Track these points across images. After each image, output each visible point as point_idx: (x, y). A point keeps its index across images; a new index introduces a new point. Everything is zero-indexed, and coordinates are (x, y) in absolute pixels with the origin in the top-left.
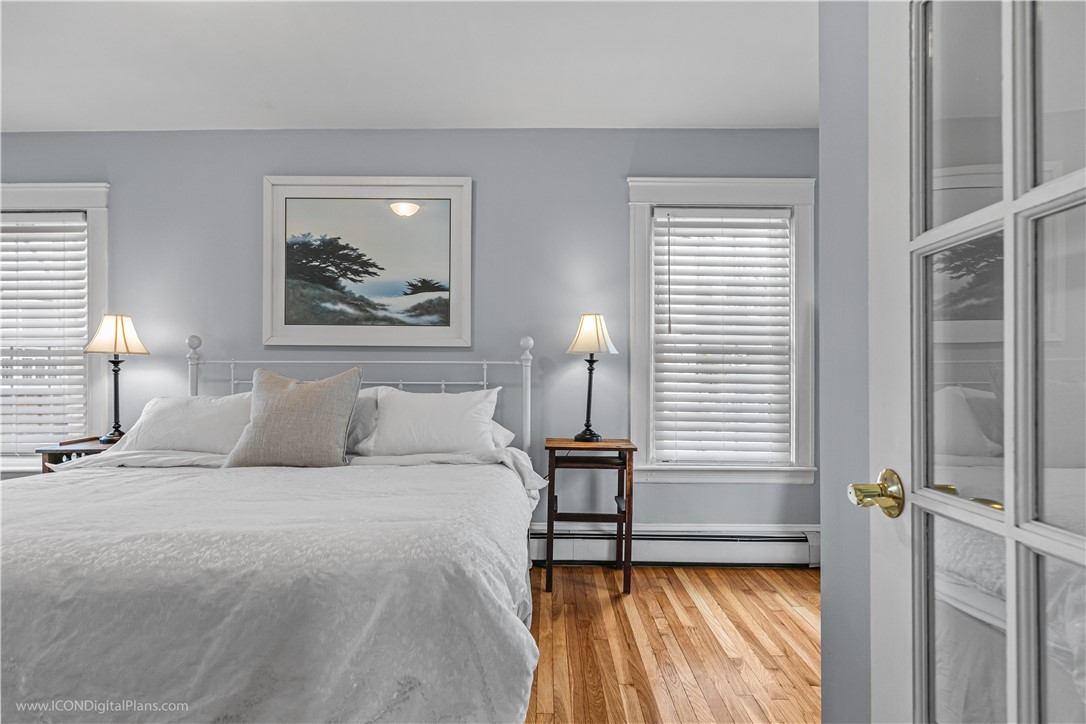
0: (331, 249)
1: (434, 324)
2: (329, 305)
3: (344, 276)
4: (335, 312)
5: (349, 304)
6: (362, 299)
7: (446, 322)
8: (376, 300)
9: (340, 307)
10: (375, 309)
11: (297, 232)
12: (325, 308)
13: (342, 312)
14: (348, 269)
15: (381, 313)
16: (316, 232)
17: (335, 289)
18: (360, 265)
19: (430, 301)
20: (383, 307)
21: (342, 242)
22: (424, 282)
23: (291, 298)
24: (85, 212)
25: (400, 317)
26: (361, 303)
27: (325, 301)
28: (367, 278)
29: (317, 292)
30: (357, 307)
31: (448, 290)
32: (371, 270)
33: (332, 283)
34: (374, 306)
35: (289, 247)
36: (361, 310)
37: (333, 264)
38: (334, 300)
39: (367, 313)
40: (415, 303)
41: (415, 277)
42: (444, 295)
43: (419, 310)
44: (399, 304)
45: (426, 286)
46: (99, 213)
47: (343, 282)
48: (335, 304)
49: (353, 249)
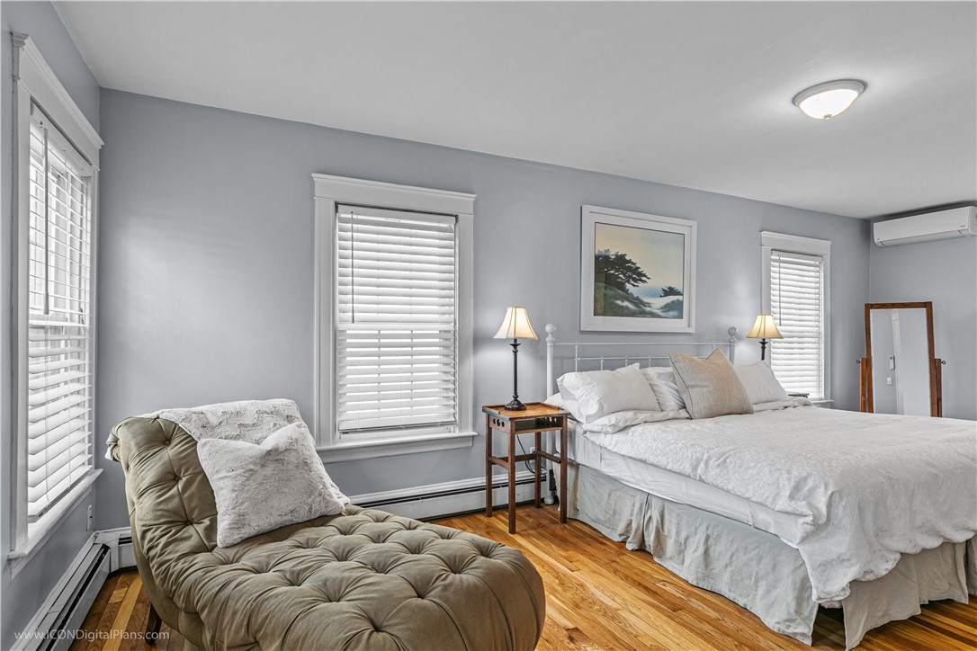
0: (621, 261)
1: (675, 317)
2: (619, 302)
3: (628, 282)
4: (622, 307)
5: (630, 301)
6: (638, 298)
7: (681, 317)
8: (646, 300)
9: (626, 304)
10: (645, 306)
11: (601, 249)
12: (617, 304)
13: (627, 308)
14: (631, 277)
15: (648, 309)
16: (613, 251)
17: (623, 290)
18: (637, 275)
19: (673, 302)
20: (649, 305)
21: (627, 258)
22: (670, 288)
23: (597, 295)
24: (456, 216)
25: (659, 312)
26: (637, 302)
27: (617, 299)
28: (641, 284)
29: (613, 292)
30: (635, 304)
31: (682, 294)
32: (644, 278)
33: (621, 286)
34: (644, 304)
35: (597, 258)
36: (637, 307)
37: (622, 273)
38: (623, 299)
39: (641, 310)
40: (666, 303)
41: (665, 285)
42: (680, 298)
43: (668, 308)
44: (658, 303)
45: (670, 291)
46: (467, 219)
47: (628, 286)
48: (623, 301)
49: (633, 263)
